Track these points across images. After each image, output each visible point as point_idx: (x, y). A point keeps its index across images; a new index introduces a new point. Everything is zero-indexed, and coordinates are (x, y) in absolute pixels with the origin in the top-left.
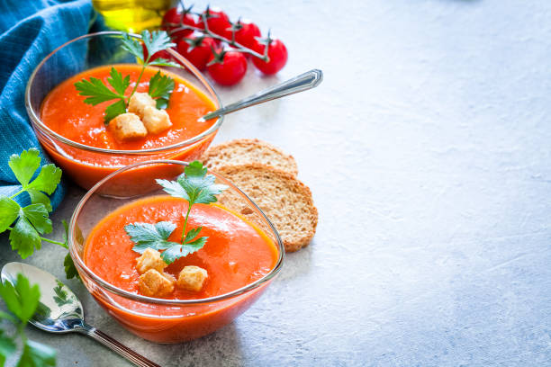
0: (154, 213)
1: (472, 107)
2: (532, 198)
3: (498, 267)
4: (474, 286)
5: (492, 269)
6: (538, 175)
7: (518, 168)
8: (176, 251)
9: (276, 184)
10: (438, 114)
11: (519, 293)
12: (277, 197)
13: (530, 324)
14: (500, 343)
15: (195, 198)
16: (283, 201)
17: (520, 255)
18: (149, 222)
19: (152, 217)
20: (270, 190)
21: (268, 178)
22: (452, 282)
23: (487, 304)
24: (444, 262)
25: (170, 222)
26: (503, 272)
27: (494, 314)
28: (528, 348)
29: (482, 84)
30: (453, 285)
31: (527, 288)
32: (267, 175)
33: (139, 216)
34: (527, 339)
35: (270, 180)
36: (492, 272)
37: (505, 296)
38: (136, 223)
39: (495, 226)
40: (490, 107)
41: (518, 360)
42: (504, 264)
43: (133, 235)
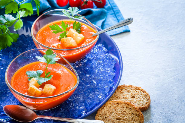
0: (36, 67)
1: (157, 26)
2: (180, 55)
3: (170, 79)
4: (163, 86)
5: (169, 79)
6: (181, 47)
7: (174, 45)
8: (43, 80)
9: (133, 112)
10: (146, 29)
11: (178, 87)
12: (131, 117)
13: (183, 97)
14: (173, 104)
15: (49, 62)
16: (132, 118)
17: (177, 75)
18: (34, 70)
19: (35, 69)
20: (129, 113)
21: (131, 109)
22: (155, 85)
23: (167, 91)
24: (152, 79)
25: (41, 70)
26: (172, 81)
27: (170, 95)
28: (182, 105)
29: (160, 18)
30: (156, 86)
31: (180, 85)
32: (131, 108)
33: (31, 68)
34: (182, 102)
35: (131, 110)
36: (168, 81)
37: (173, 88)
38: (30, 71)
39: (168, 65)
40: (164, 26)
41: (179, 109)
42: (173, 78)
43: (29, 75)
